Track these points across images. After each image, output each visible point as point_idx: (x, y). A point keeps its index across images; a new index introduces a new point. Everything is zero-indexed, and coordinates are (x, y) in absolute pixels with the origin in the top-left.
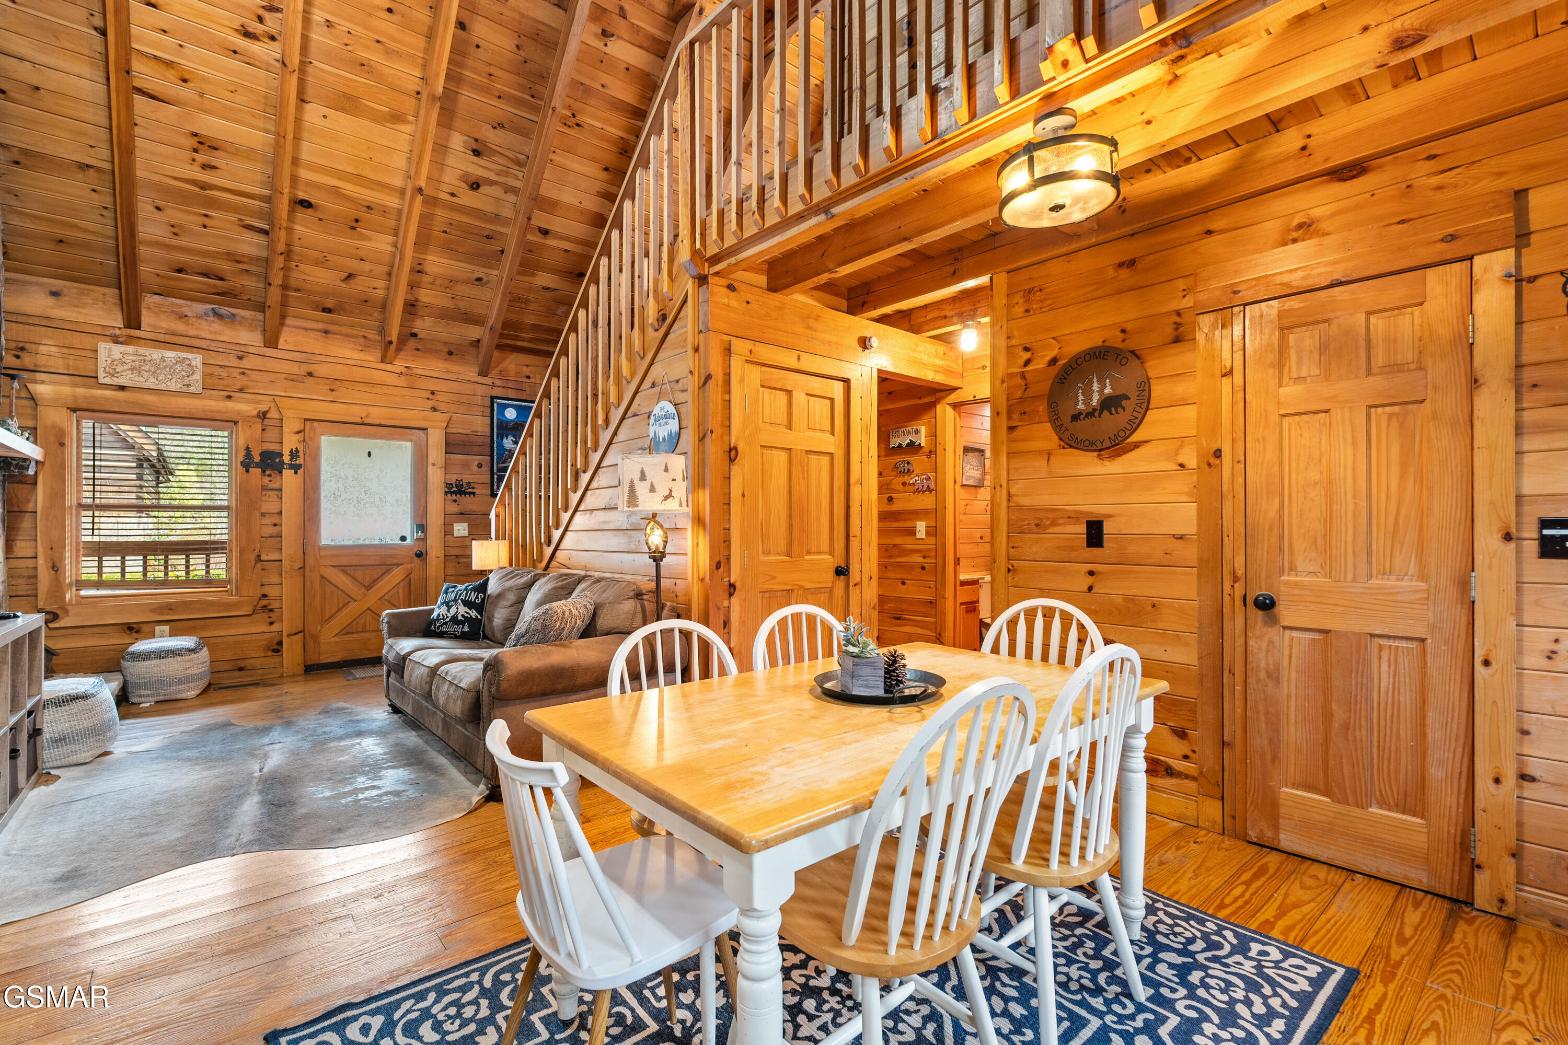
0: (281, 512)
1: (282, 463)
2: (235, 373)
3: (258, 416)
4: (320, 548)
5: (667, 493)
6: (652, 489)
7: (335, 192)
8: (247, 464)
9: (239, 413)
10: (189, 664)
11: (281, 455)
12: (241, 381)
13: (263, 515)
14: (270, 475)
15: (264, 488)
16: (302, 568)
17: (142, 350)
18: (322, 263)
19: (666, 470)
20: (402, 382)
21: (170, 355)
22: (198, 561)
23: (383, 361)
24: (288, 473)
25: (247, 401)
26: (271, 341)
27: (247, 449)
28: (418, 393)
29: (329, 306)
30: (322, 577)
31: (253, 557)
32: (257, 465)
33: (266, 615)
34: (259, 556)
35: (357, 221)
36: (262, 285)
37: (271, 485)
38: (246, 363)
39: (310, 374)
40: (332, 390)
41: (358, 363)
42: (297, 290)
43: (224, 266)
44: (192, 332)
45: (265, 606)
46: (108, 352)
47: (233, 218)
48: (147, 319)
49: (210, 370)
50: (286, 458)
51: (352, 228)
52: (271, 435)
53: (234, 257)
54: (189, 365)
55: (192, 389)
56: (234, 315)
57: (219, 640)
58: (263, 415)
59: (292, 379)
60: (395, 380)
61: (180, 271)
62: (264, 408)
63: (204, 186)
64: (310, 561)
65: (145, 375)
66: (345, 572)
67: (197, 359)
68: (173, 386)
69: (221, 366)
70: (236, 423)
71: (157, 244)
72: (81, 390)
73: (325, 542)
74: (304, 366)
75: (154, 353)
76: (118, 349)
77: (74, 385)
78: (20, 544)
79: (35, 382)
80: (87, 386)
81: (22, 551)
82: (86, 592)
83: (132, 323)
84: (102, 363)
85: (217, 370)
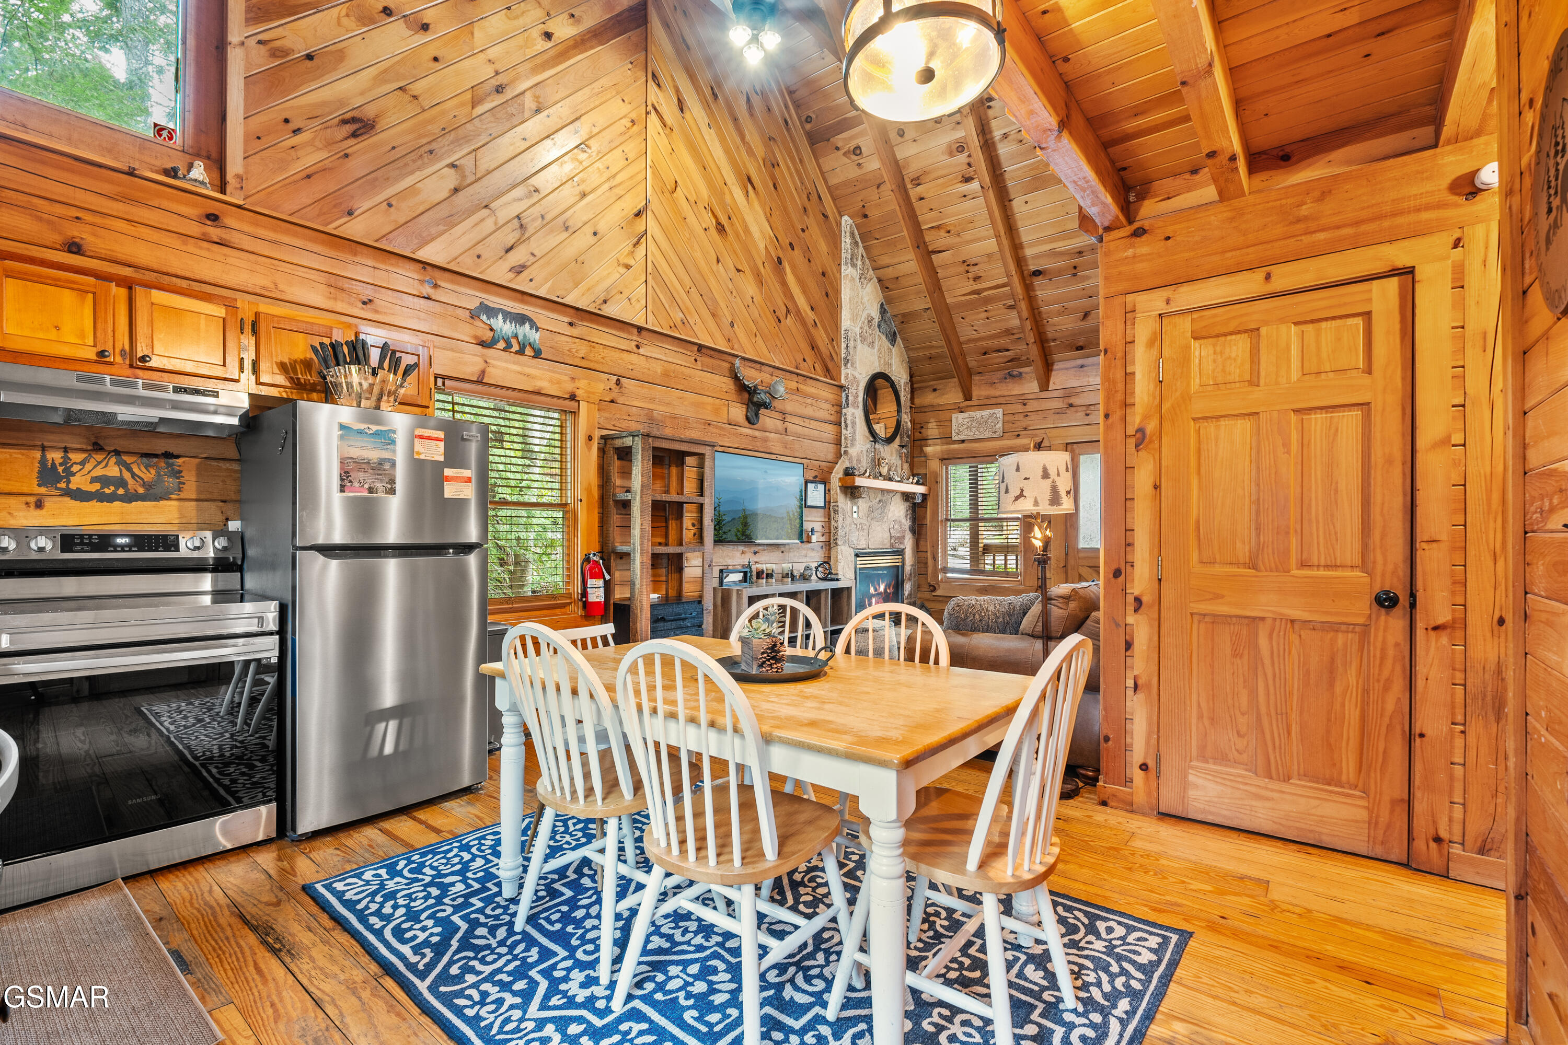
2: (1021, 417)
4: (1078, 551)
5: (1018, 493)
6: (1007, 492)
7: (1053, 253)
12: (1024, 422)
16: (1065, 566)
17: (973, 414)
18: (1064, 311)
19: (1018, 469)
21: (986, 413)
22: (1000, 559)
25: (1027, 436)
26: (1044, 386)
29: (1080, 344)
30: (1080, 575)
35: (1075, 268)
38: (1029, 408)
39: (1071, 405)
40: (1087, 415)
42: (1054, 340)
43: (1004, 342)
44: (998, 393)
46: (958, 419)
47: (1000, 305)
48: (976, 393)
49: (1007, 418)
51: (1075, 275)
53: (1008, 332)
54: (996, 417)
55: (997, 435)
56: (1021, 373)
59: (1059, 412)
61: (985, 354)
62: (1038, 440)
63: (977, 292)
64: (1071, 562)
65: (974, 430)
67: (999, 412)
68: (988, 434)
69: (1013, 414)
71: (969, 341)
72: (945, 447)
73: (1082, 545)
74: (1066, 400)
75: (977, 414)
76: (961, 416)
77: (943, 444)
78: (922, 543)
79: (927, 446)
80: (947, 444)
81: (922, 549)
82: (949, 575)
83: (968, 396)
84: (954, 427)
85: (1011, 418)
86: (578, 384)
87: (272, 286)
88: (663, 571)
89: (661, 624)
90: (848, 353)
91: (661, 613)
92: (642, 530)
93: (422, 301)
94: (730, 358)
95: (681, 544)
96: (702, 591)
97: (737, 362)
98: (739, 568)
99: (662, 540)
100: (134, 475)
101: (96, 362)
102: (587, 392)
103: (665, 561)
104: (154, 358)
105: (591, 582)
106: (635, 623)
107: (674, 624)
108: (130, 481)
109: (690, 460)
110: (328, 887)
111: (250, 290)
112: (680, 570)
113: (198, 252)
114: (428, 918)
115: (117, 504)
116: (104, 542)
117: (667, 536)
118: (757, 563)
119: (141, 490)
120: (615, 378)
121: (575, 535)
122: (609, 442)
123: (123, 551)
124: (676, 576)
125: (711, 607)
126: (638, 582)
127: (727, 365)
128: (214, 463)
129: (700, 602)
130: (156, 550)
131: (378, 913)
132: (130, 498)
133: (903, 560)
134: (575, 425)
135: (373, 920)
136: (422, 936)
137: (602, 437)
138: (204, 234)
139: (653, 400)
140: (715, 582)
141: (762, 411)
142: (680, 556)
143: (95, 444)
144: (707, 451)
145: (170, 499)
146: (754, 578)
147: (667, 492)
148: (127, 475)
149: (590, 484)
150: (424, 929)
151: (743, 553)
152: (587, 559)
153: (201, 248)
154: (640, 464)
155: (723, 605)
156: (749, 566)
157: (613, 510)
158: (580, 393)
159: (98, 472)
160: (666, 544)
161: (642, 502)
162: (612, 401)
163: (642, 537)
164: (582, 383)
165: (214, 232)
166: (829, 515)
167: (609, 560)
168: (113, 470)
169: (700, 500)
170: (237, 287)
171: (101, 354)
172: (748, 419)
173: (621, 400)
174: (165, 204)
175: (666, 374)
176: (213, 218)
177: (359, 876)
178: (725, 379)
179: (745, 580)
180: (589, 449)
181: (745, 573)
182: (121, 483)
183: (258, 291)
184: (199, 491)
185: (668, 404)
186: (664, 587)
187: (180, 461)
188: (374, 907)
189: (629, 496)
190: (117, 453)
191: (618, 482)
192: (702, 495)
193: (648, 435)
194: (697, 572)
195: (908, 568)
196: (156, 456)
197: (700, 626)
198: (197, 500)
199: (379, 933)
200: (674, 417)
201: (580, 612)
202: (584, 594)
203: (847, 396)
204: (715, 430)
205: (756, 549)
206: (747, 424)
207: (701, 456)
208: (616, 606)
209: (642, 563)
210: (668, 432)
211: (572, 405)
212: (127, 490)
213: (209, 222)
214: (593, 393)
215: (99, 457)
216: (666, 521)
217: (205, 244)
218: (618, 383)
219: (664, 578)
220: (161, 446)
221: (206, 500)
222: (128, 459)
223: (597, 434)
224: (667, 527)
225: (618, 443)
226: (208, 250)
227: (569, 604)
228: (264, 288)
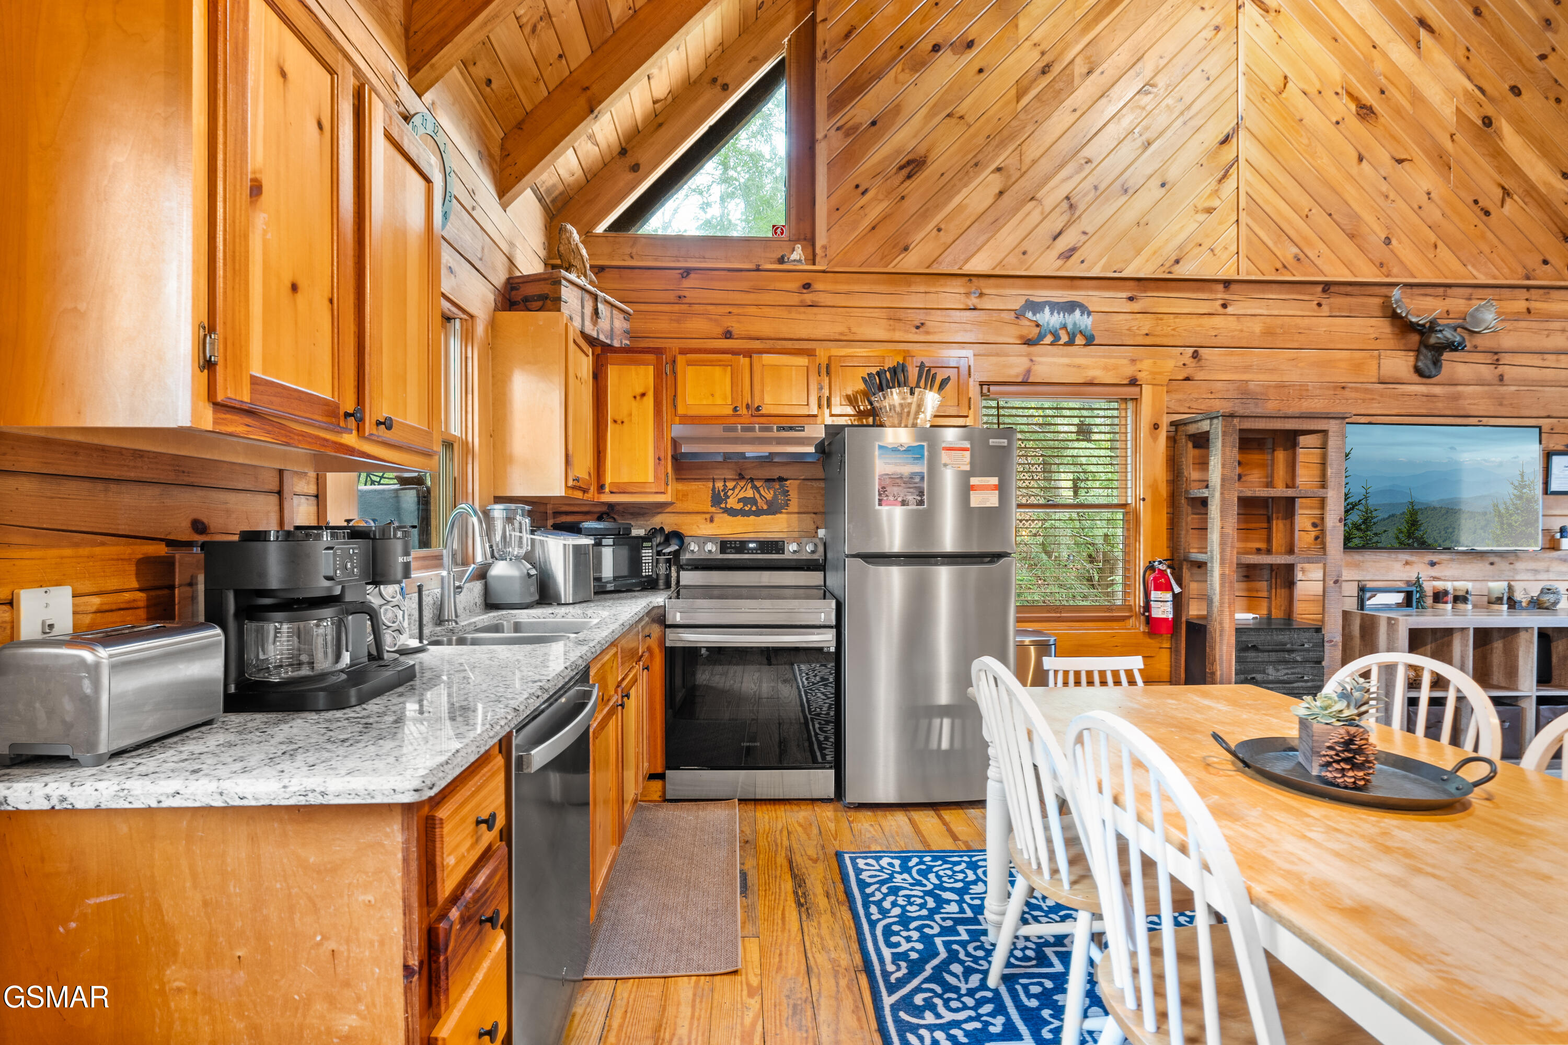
86: (1139, 366)
87: (847, 331)
88: (1264, 585)
89: (1251, 655)
91: (1253, 639)
92: (1223, 535)
93: (968, 313)
94: (1384, 290)
95: (1291, 551)
96: (1323, 614)
97: (1396, 293)
98: (1402, 585)
99: (1262, 545)
100: (761, 495)
101: (733, 416)
102: (1152, 373)
103: (1266, 574)
104: (764, 406)
105: (1154, 595)
106: (1213, 648)
107: (1274, 656)
108: (759, 500)
109: (1303, 440)
110: (853, 860)
111: (832, 338)
112: (1290, 584)
113: (797, 316)
114: (916, 929)
115: (752, 517)
116: (741, 546)
117: (1269, 540)
118: (1436, 579)
119: (765, 507)
120: (1192, 350)
121: (1137, 539)
122: (1181, 428)
123: (752, 553)
124: (1282, 592)
125: (1338, 639)
126: (1216, 599)
127: (1378, 301)
128: (809, 483)
129: (1318, 630)
130: (771, 553)
131: (879, 904)
132: (759, 513)
134: (1136, 413)
135: (873, 909)
136: (905, 946)
137: (1172, 424)
138: (801, 301)
139: (1247, 368)
140: (1351, 604)
141: (1446, 355)
142: (1290, 568)
143: (740, 474)
144: (1332, 426)
145: (781, 513)
146: (1429, 601)
147: (1270, 484)
148: (757, 496)
149: (1155, 481)
150: (908, 939)
151: (1407, 563)
152: (1151, 567)
153: (800, 313)
154: (1219, 452)
155: (1363, 636)
156: (1418, 583)
157: (1185, 508)
158: (1142, 376)
159: (741, 495)
160: (1269, 552)
161: (1223, 499)
162: (1187, 379)
163: (1223, 544)
164: (1146, 364)
165: (808, 297)
167: (1181, 569)
168: (750, 493)
169: (1321, 492)
170: (823, 338)
171: (735, 409)
172: (1418, 371)
173: (1200, 375)
174: (779, 285)
175: (1269, 332)
176: (807, 286)
177: (878, 859)
178: (1373, 321)
179: (1408, 601)
180: (1155, 439)
181: (1409, 595)
182: (753, 501)
183: (837, 337)
184: (799, 507)
185: (1272, 370)
186: (1264, 604)
187: (788, 483)
188: (878, 896)
189: (1205, 492)
190: (752, 480)
191: (1195, 475)
192: (1324, 486)
193: (1232, 416)
194: (1317, 588)
196: (773, 480)
197: (1319, 662)
198: (798, 513)
199: (873, 924)
200: (1281, 386)
201: (1143, 628)
202: (1147, 607)
204: (1353, 395)
205: (1435, 558)
206: (1416, 378)
207: (1325, 432)
208: (1189, 624)
209: (1222, 575)
210: (1271, 407)
211: (1134, 390)
212: (757, 507)
213: (805, 291)
214: (1160, 373)
215: (742, 483)
216: (1269, 520)
217: (802, 309)
218: (1195, 355)
219: (1265, 594)
220: (776, 472)
221: (804, 513)
222: (758, 484)
223: (1165, 421)
224: (1269, 529)
225: (1192, 429)
226: (804, 313)
227: (1129, 617)
228: (841, 334)
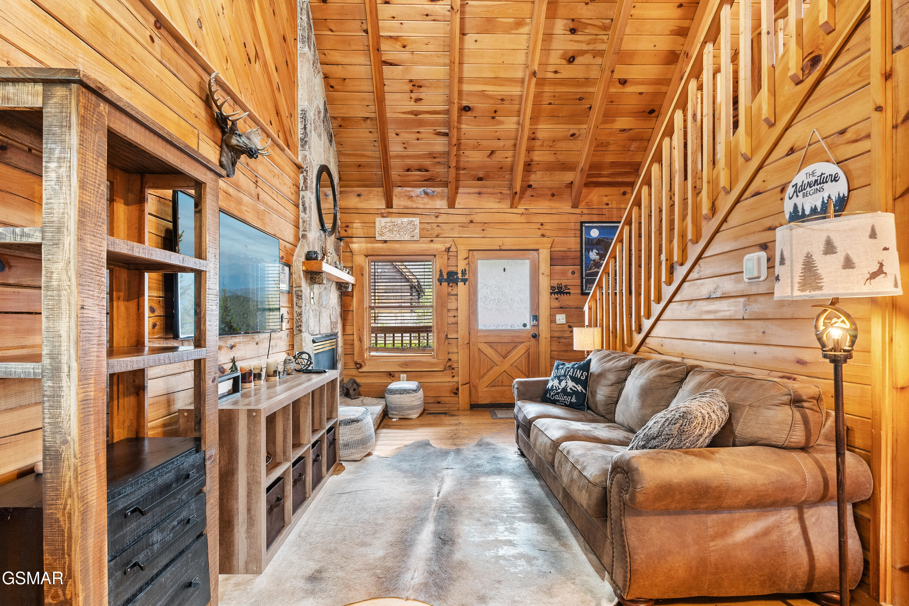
0: (457, 309)
1: (458, 278)
2: (435, 226)
3: (446, 251)
4: (478, 331)
6: (848, 264)
7: (482, 95)
8: (440, 281)
9: (437, 250)
10: (413, 399)
11: (457, 273)
12: (437, 231)
13: (449, 310)
14: (452, 286)
15: (449, 294)
16: (469, 343)
17: (394, 219)
18: (476, 148)
19: (874, 235)
20: (523, 219)
21: (405, 220)
23: (511, 207)
24: (460, 284)
25: (440, 242)
26: (452, 205)
27: (441, 271)
28: (533, 226)
29: (481, 176)
30: (479, 349)
31: (444, 336)
32: (446, 281)
33: (450, 371)
34: (447, 336)
35: (496, 112)
36: (446, 170)
37: (453, 293)
38: (440, 220)
39: (471, 222)
40: (483, 230)
41: (497, 210)
42: (464, 170)
43: (427, 162)
44: (415, 206)
45: (450, 366)
46: (380, 222)
47: (432, 129)
48: (395, 202)
49: (423, 226)
50: (460, 275)
51: (494, 118)
52: (452, 262)
53: (432, 155)
54: (414, 225)
55: (415, 238)
56: (434, 192)
57: (428, 384)
58: (448, 250)
59: (463, 226)
60: (518, 219)
61: (408, 170)
62: (448, 245)
63: (416, 113)
64: (473, 339)
65: (395, 233)
66: (491, 347)
67: (416, 220)
68: (407, 238)
69: (428, 223)
70: (435, 256)
71: (398, 156)
72: (369, 245)
73: (480, 327)
74: (468, 217)
75: (399, 220)
76: (384, 220)
77: (367, 242)
78: (348, 328)
79: (352, 243)
80: (372, 243)
81: (348, 331)
82: (372, 354)
83: (389, 205)
84: (377, 229)
85: (426, 226)
90: (305, 134)
95: (137, 344)
112: (139, 389)
118: (237, 360)
133: (337, 341)
144: (209, 181)
154: (73, 156)
161: (82, 252)
163: (83, 340)
166: (292, 301)
169: (200, 264)
179: (235, 387)
181: (235, 381)
193: (100, 93)
195: (340, 350)
203: (305, 180)
